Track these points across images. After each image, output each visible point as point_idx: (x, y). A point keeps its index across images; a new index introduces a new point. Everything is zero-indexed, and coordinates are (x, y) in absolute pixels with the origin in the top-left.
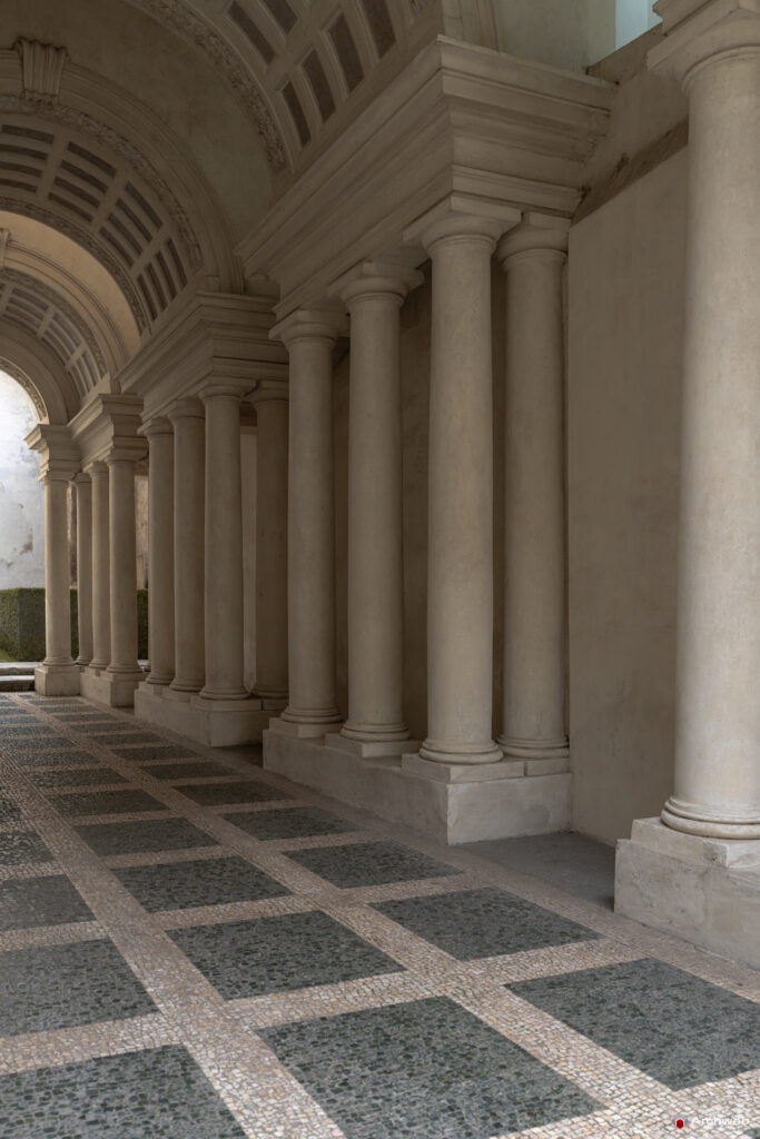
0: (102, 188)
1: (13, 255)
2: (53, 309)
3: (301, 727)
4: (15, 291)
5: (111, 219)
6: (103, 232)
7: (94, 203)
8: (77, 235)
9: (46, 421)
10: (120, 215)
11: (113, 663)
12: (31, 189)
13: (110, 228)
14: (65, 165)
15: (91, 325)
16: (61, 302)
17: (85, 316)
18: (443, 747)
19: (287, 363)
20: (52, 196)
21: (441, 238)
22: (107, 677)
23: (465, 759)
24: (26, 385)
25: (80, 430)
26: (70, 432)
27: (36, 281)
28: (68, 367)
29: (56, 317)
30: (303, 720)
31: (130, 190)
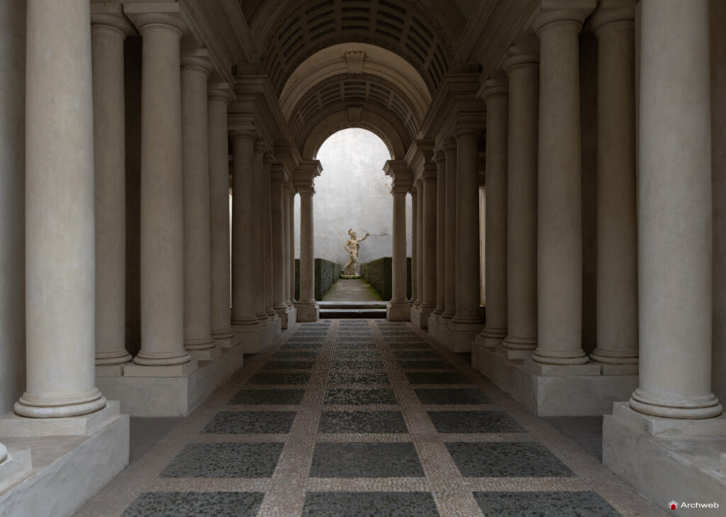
0: (402, 21)
1: (367, 65)
2: (393, 93)
3: (487, 340)
4: (372, 85)
5: (409, 37)
6: (407, 45)
7: (400, 30)
8: (394, 50)
9: (394, 158)
10: (413, 35)
11: (424, 302)
12: (366, 28)
13: (409, 42)
14: (380, 12)
15: (412, 98)
16: (395, 88)
17: (408, 94)
18: (542, 353)
19: (485, 111)
20: (377, 31)
21: (542, 26)
22: (420, 310)
23: (554, 361)
24: (382, 138)
25: (410, 161)
26: (405, 163)
27: (380, 78)
28: (405, 125)
29: (395, 97)
30: (490, 335)
31: (414, 19)
